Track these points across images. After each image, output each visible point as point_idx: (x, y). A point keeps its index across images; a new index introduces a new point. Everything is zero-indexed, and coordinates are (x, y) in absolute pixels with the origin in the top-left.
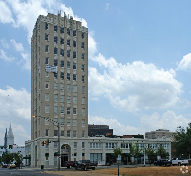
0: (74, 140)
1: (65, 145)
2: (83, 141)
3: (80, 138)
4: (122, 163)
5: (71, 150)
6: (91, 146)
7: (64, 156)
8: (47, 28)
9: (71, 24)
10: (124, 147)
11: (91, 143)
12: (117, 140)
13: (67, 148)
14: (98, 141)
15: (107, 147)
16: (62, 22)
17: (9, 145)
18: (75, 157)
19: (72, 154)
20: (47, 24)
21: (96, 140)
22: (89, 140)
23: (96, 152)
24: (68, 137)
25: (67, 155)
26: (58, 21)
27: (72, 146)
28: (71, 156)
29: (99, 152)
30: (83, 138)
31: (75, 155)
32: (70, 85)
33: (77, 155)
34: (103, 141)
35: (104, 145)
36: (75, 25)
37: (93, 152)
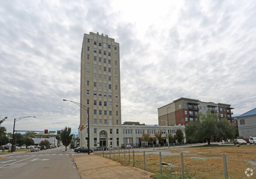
0: (110, 127)
1: (103, 131)
2: (118, 128)
3: (115, 126)
4: (149, 146)
5: (108, 135)
6: (124, 133)
7: (102, 140)
8: (89, 42)
9: (107, 40)
10: (152, 133)
11: (124, 130)
12: (144, 127)
13: (105, 134)
14: (129, 128)
15: (136, 133)
16: (100, 39)
17: (58, 131)
18: (111, 141)
19: (109, 139)
20: (89, 40)
21: (128, 127)
22: (122, 127)
23: (128, 136)
24: (105, 125)
25: (105, 139)
26: (97, 38)
27: (108, 132)
28: (108, 140)
29: (131, 137)
30: (117, 126)
31: (111, 139)
32: (106, 84)
33: (113, 139)
34: (133, 128)
35: (134, 131)
36: (110, 41)
37: (126, 137)
